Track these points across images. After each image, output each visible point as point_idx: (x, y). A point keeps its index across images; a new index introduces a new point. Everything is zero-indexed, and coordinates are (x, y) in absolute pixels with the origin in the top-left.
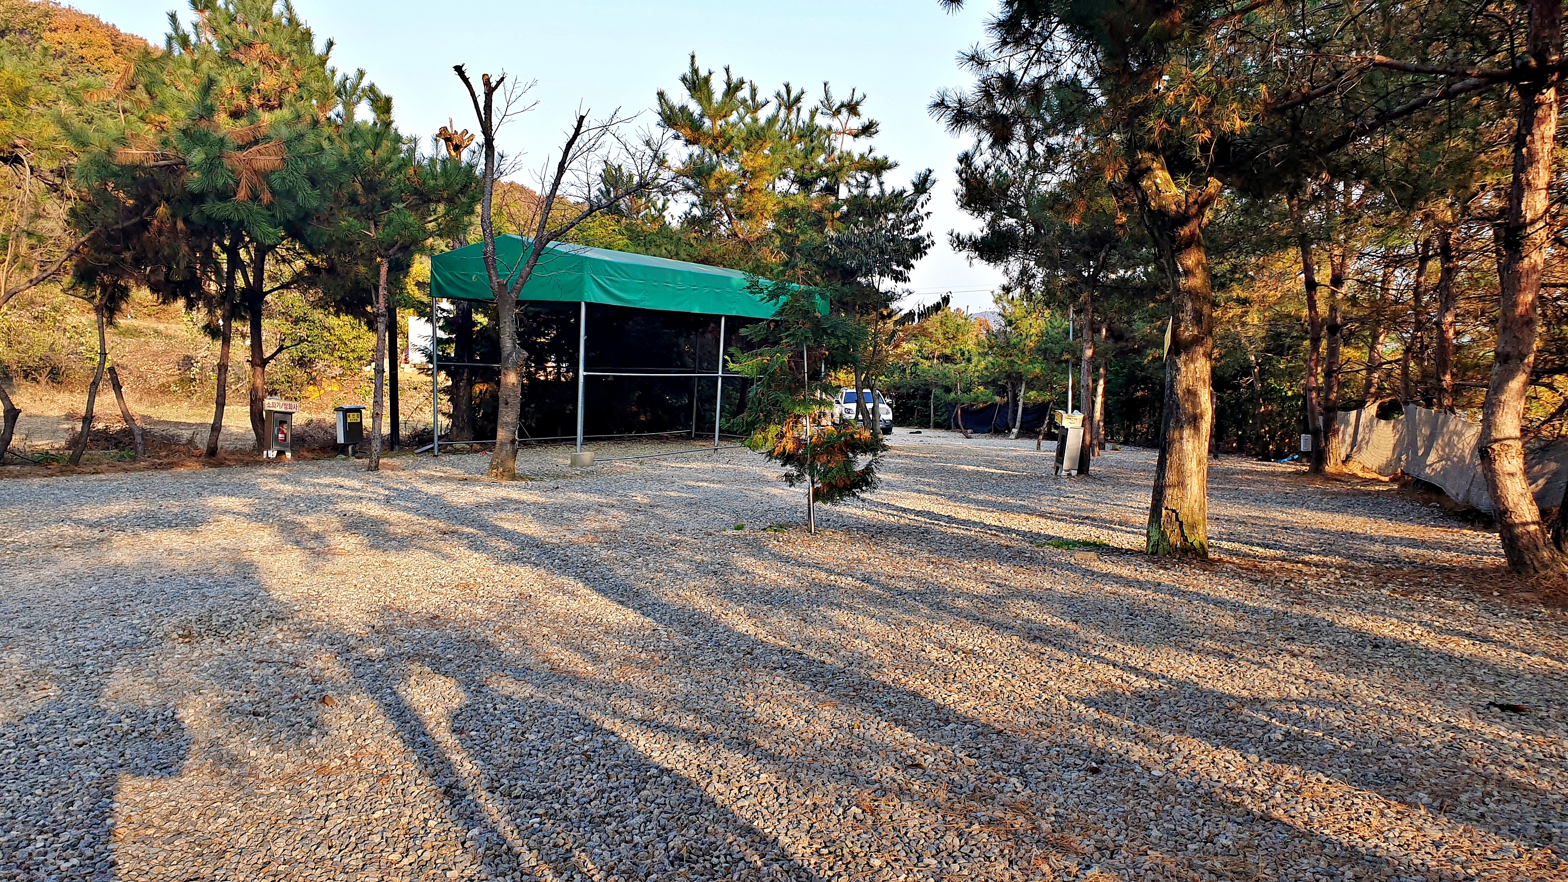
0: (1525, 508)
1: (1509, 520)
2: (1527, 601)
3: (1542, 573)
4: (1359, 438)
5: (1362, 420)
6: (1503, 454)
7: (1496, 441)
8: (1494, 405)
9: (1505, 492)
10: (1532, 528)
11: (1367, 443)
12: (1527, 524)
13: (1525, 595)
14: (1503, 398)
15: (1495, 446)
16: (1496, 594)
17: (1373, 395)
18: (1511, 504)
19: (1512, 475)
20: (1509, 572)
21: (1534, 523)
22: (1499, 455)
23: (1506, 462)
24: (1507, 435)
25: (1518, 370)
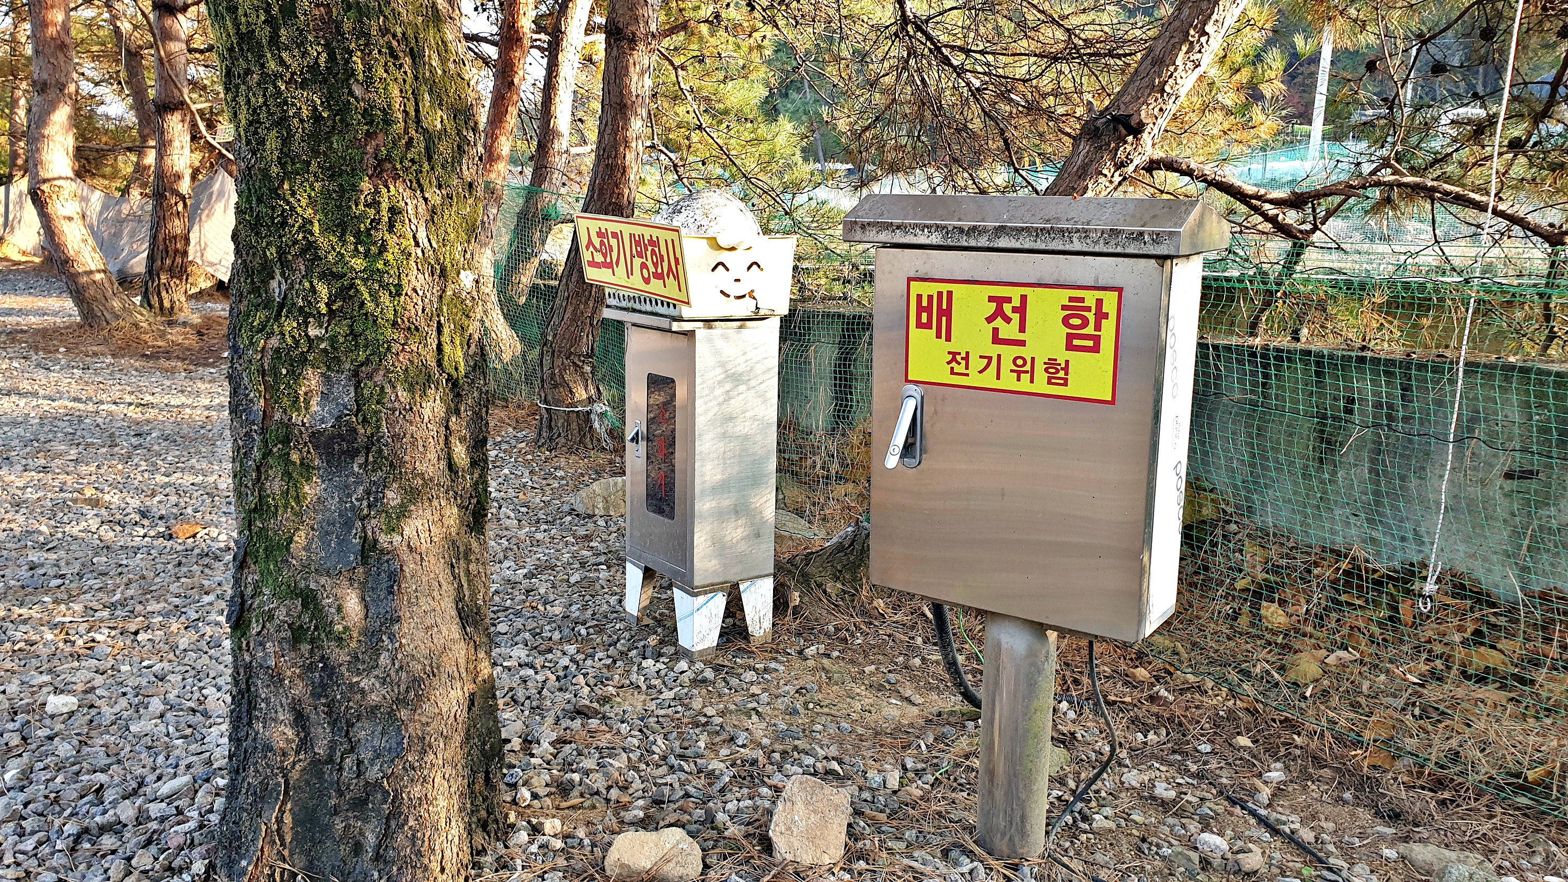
0: (87, 256)
1: (72, 270)
2: (95, 354)
3: (114, 324)
4: (11, 217)
5: (12, 197)
6: (54, 197)
7: (45, 181)
8: (38, 139)
9: (63, 239)
10: (98, 277)
11: (19, 222)
12: (91, 272)
13: (95, 348)
14: (46, 132)
15: (45, 187)
16: (62, 350)
17: (20, 168)
18: (72, 252)
19: (70, 219)
20: (81, 327)
21: (99, 271)
22: (50, 197)
23: (59, 206)
24: (56, 176)
25: (60, 101)
